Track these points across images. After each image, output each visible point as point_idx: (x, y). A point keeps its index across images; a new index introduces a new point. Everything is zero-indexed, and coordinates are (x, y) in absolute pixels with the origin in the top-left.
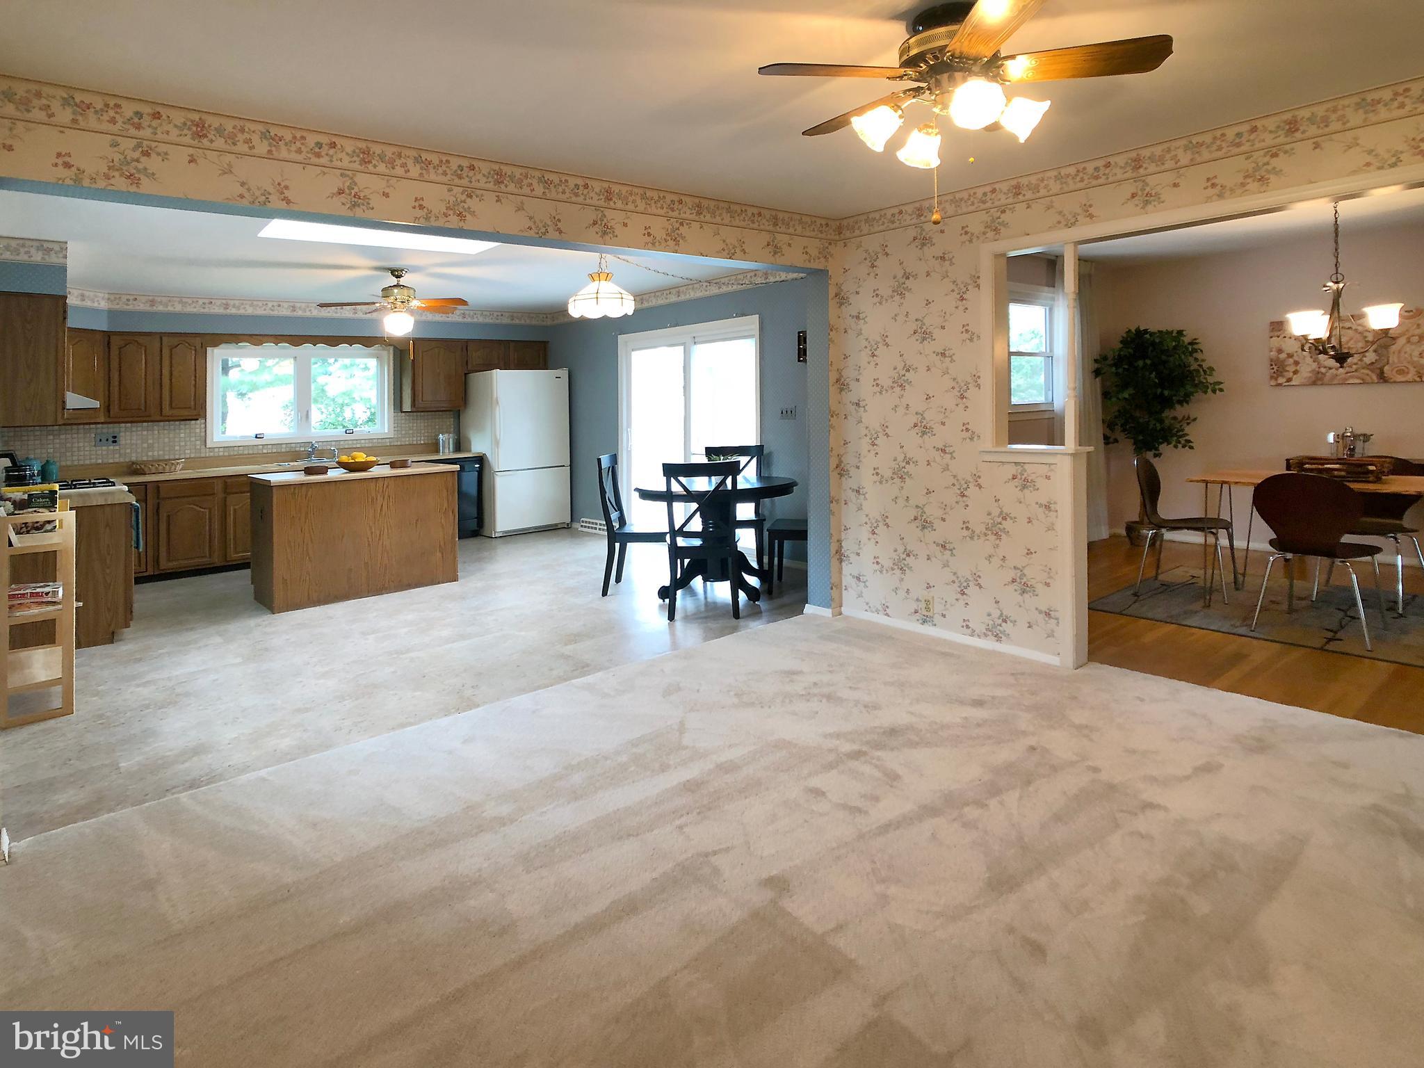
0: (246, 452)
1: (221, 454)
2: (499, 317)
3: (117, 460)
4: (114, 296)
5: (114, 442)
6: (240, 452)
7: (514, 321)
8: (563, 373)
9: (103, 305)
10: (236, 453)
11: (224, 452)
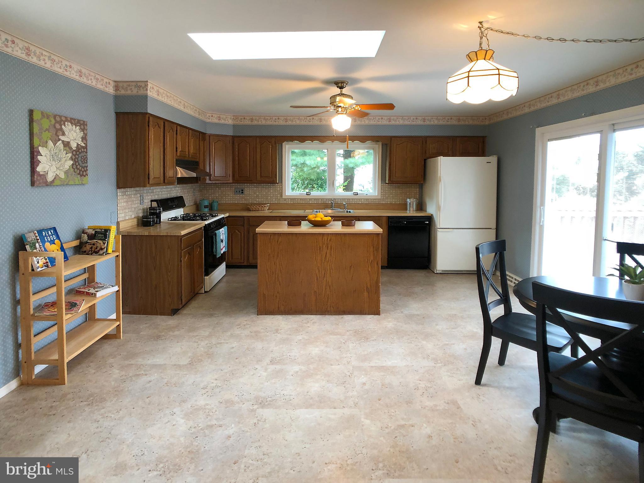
0: (301, 202)
1: (290, 202)
2: (450, 120)
3: (243, 202)
4: (236, 118)
5: (242, 193)
6: (299, 202)
7: (460, 123)
8: (493, 159)
9: (230, 122)
10: (296, 202)
11: (291, 201)
